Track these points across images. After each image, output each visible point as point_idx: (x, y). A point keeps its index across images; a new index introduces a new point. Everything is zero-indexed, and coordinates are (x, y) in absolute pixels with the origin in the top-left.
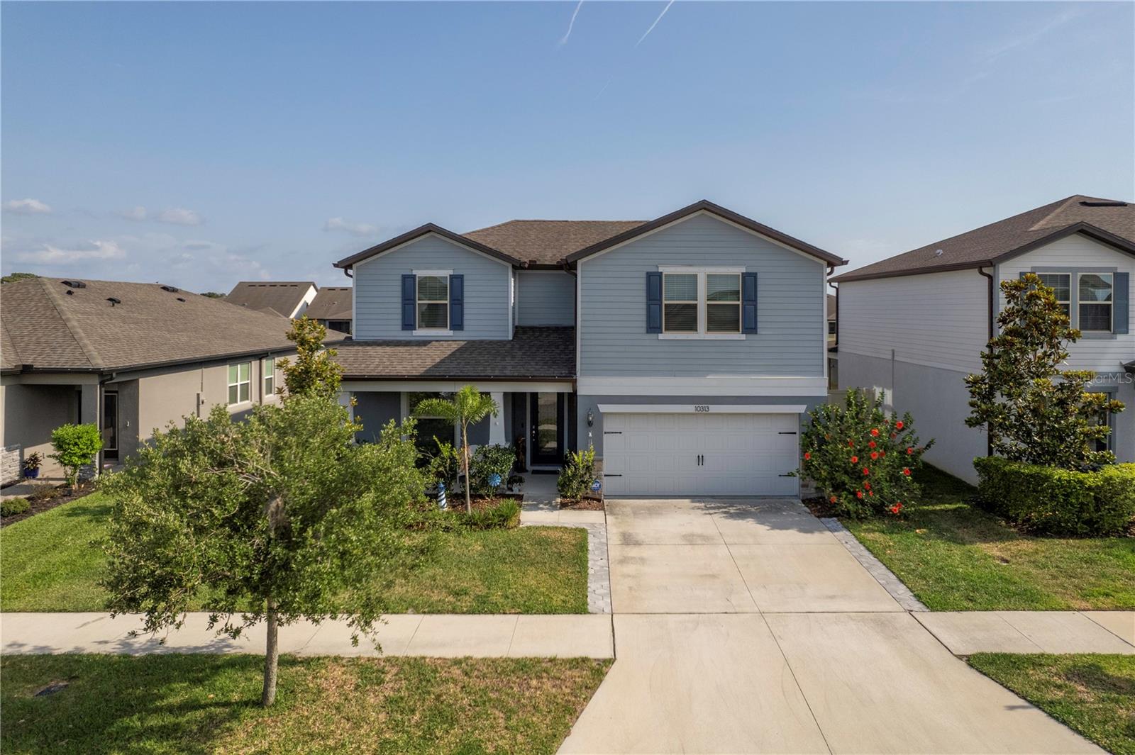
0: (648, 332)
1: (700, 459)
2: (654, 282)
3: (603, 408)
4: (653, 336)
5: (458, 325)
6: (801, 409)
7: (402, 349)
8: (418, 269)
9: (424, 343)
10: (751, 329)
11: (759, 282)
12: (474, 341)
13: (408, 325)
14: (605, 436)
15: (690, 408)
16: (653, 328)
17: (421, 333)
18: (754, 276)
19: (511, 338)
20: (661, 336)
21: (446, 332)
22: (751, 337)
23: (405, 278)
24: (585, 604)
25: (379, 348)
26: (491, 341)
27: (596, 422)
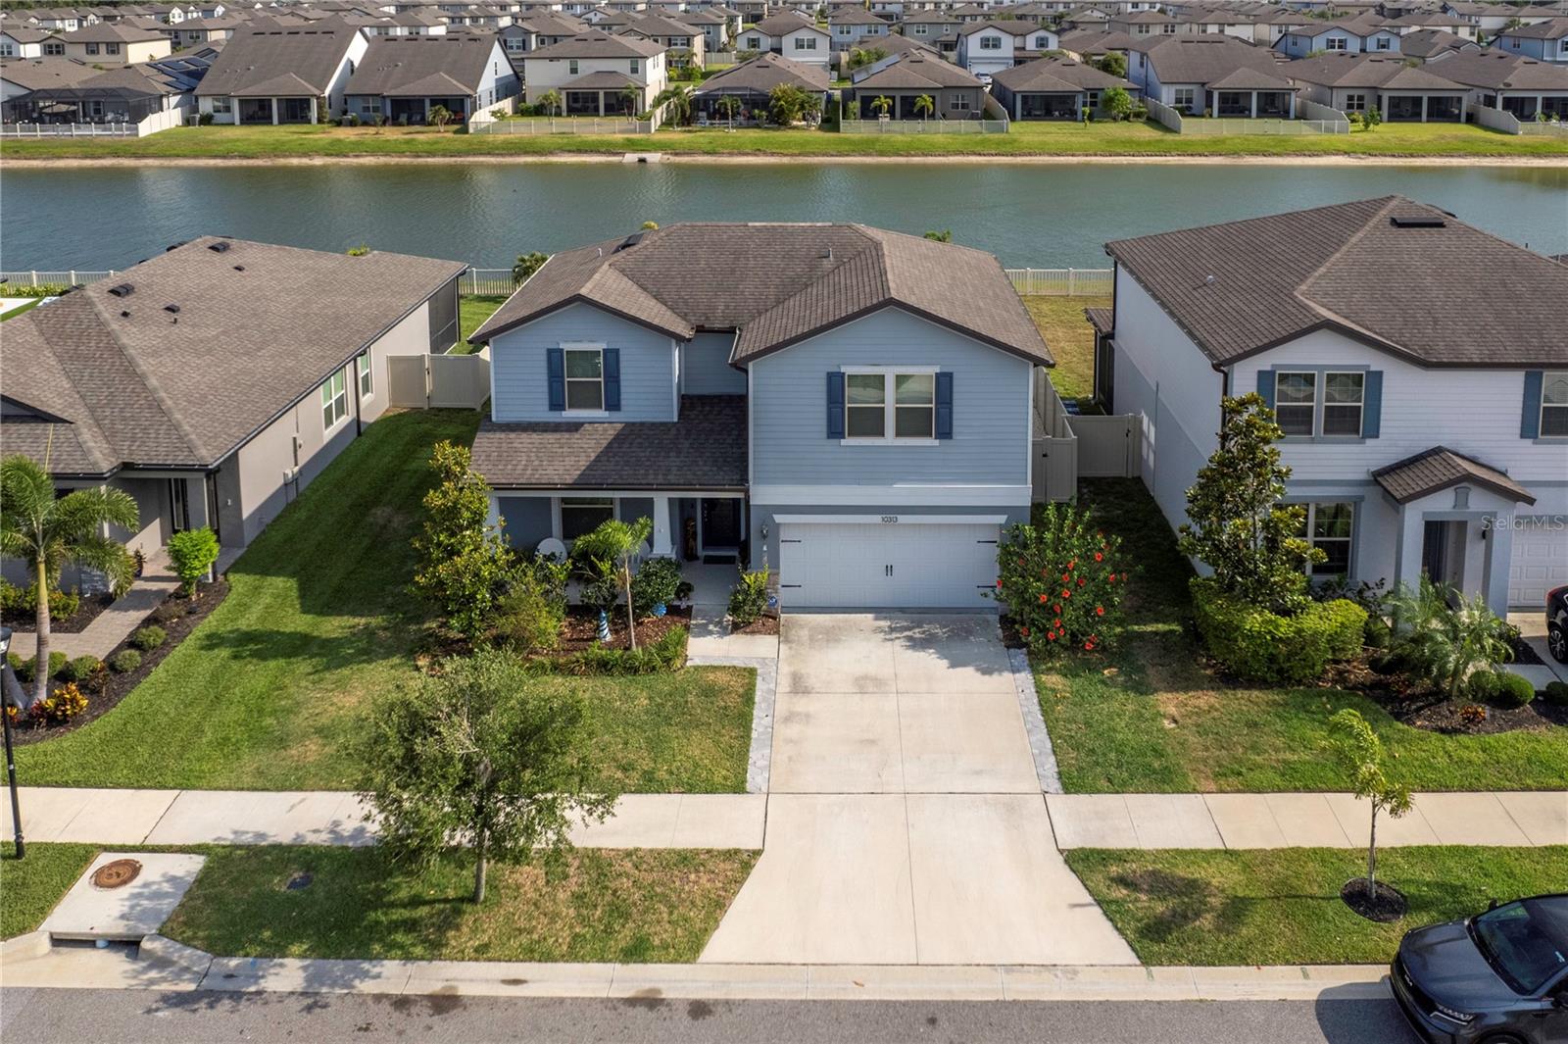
0: (829, 437)
1: (889, 569)
2: (835, 384)
3: (779, 518)
4: (834, 442)
5: (614, 405)
6: (1002, 519)
7: (550, 437)
8: (566, 341)
9: (574, 427)
10: (945, 433)
11: (955, 382)
12: (633, 424)
13: (556, 405)
14: (782, 545)
15: (877, 519)
16: (835, 432)
17: (570, 414)
18: (950, 376)
19: (676, 420)
20: (843, 442)
21: (600, 414)
22: (946, 442)
23: (550, 352)
24: (744, 781)
25: (524, 435)
26: (653, 424)
27: (771, 534)
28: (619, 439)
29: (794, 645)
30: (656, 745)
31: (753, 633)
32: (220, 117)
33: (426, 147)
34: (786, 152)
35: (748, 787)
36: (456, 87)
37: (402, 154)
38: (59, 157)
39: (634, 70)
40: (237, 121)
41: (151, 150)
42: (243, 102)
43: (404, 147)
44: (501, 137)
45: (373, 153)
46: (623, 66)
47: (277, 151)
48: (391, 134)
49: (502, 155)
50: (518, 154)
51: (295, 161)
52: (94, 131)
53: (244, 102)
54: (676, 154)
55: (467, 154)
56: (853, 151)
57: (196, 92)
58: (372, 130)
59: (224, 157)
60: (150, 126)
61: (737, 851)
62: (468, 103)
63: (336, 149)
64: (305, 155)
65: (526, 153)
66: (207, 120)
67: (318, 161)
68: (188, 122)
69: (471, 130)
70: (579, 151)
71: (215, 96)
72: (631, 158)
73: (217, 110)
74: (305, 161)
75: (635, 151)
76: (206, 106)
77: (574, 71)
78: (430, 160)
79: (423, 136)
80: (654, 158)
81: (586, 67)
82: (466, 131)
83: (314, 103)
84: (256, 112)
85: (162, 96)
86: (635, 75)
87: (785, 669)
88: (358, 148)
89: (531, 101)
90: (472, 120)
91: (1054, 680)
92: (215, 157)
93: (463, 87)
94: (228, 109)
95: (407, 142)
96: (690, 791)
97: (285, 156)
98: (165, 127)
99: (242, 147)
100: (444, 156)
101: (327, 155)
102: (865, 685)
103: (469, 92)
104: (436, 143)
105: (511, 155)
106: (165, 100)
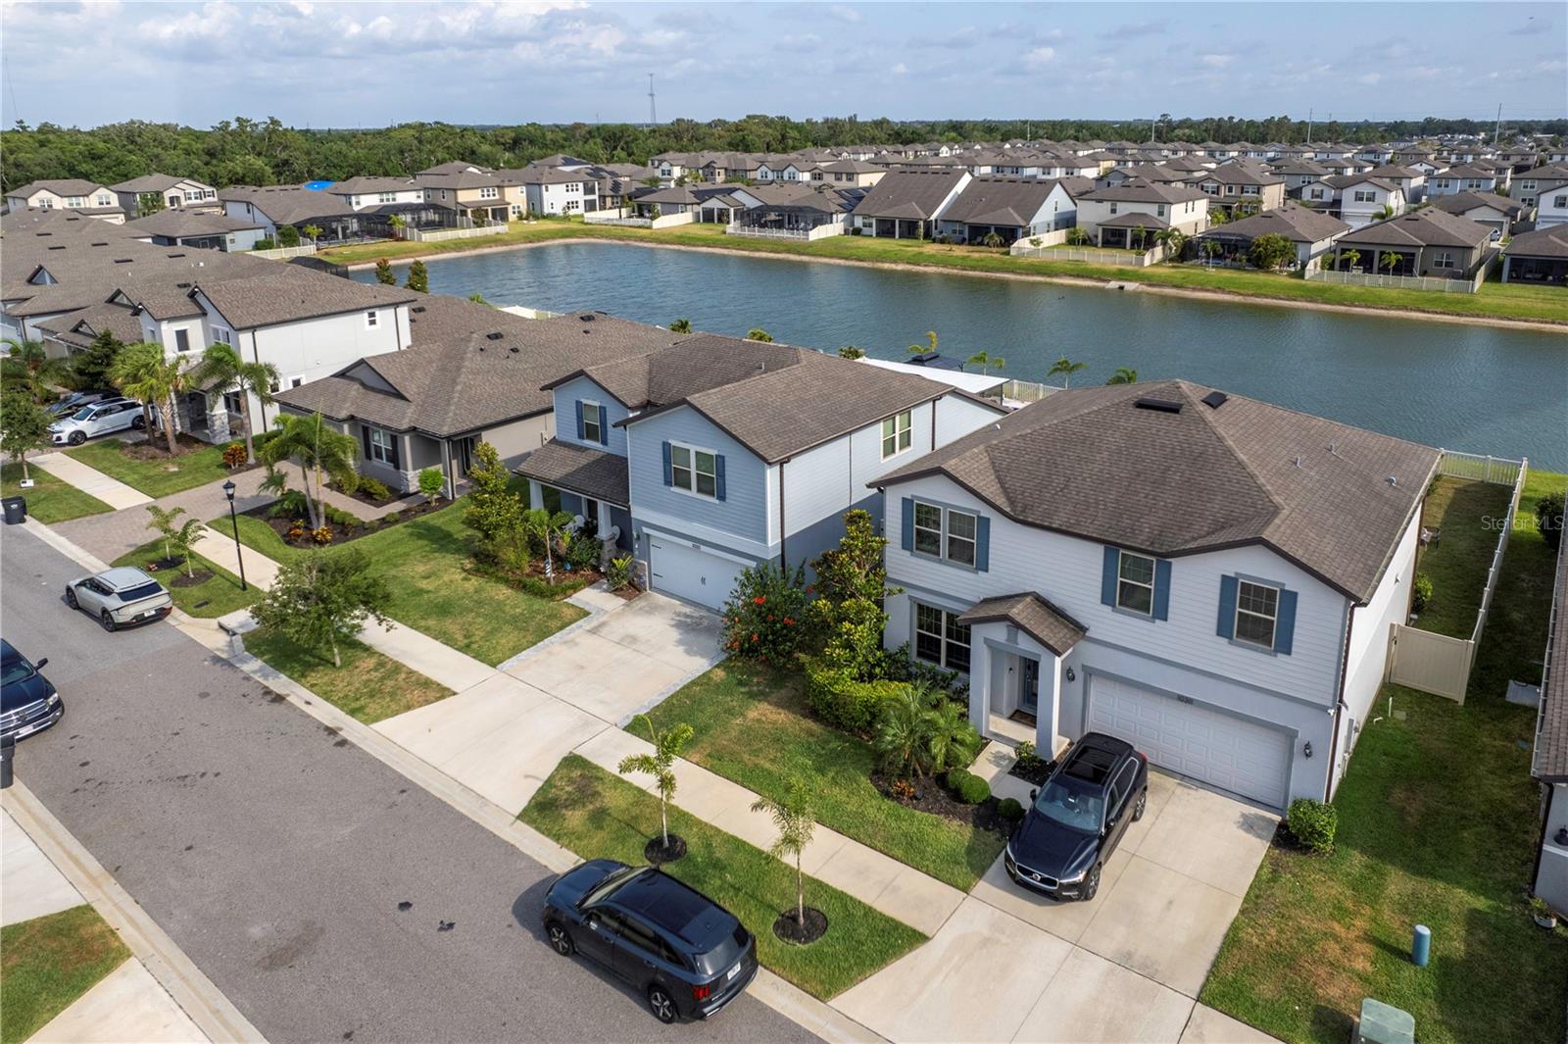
32: (866, 230)
34: (1242, 291)
36: (1016, 219)
37: (955, 266)
38: (758, 250)
39: (1161, 213)
40: (874, 235)
41: (810, 250)
42: (880, 221)
43: (960, 262)
44: (1030, 260)
45: (937, 264)
46: (1151, 210)
47: (881, 257)
48: (960, 251)
49: (1021, 274)
50: (1032, 274)
51: (886, 266)
52: (785, 234)
54: (1150, 285)
55: (998, 270)
56: (1302, 296)
57: (854, 212)
58: (946, 247)
59: (846, 259)
60: (817, 234)
62: (1020, 231)
63: (916, 259)
64: (895, 262)
65: (1039, 273)
66: (857, 232)
67: (900, 267)
68: (846, 232)
69: (1012, 253)
70: (1078, 276)
71: (865, 216)
72: (1114, 284)
73: (865, 225)
74: (893, 266)
75: (1121, 280)
76: (859, 222)
77: (1114, 211)
78: (971, 273)
79: (977, 254)
80: (1132, 286)
81: (1124, 209)
82: (1007, 253)
83: (922, 225)
84: (886, 229)
85: (834, 214)
86: (1160, 218)
88: (931, 260)
90: (1015, 245)
92: (841, 258)
93: (1018, 218)
94: (870, 225)
95: (964, 258)
97: (882, 262)
98: (830, 235)
99: (860, 252)
100: (982, 271)
101: (908, 263)
103: (1023, 223)
104: (982, 260)
105: (1027, 274)
106: (834, 216)
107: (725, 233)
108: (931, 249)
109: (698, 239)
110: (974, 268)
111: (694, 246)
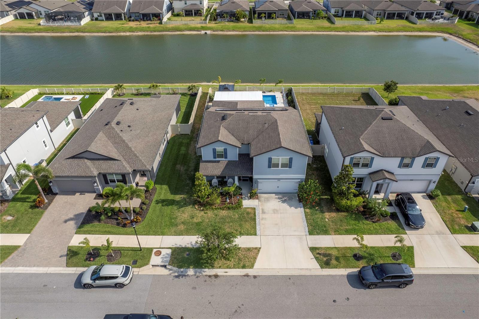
1: (278, 187)
2: (270, 160)
3: (258, 180)
4: (269, 169)
5: (226, 157)
6: (300, 180)
7: (214, 164)
8: (216, 147)
9: (218, 162)
10: (290, 167)
11: (293, 159)
12: (230, 161)
13: (215, 157)
14: (259, 184)
15: (277, 180)
16: (269, 167)
17: (217, 159)
19: (238, 160)
20: (271, 169)
21: (223, 159)
22: (290, 169)
23: (213, 149)
24: (256, 233)
25: (209, 163)
26: (234, 161)
27: (257, 183)
28: (227, 165)
29: (261, 202)
30: (241, 225)
31: (254, 199)
32: (100, 18)
33: (153, 29)
34: (240, 30)
35: (257, 234)
36: (157, 11)
37: (147, 31)
38: (64, 32)
39: (201, 3)
40: (104, 20)
41: (86, 30)
43: (148, 29)
44: (171, 26)
45: (140, 31)
46: (198, 2)
47: (117, 30)
48: (143, 24)
49: (172, 32)
50: (176, 31)
51: (122, 34)
52: (70, 24)
53: (105, 14)
54: (214, 31)
55: (163, 31)
56: (256, 30)
57: (92, 11)
58: (138, 23)
60: (83, 22)
61: (257, 248)
62: (161, 15)
63: (131, 30)
64: (124, 32)
65: (178, 31)
66: (97, 19)
67: (128, 34)
68: (92, 20)
71: (98, 12)
72: (203, 32)
73: (98, 16)
74: (125, 34)
75: (204, 30)
76: (96, 15)
77: (186, 4)
79: (151, 25)
80: (209, 32)
81: (189, 3)
82: (162, 24)
83: (123, 15)
84: (109, 17)
85: (84, 13)
86: (201, 5)
87: (260, 208)
88: (136, 29)
89: (176, 13)
90: (163, 20)
91: (308, 210)
92: (102, 32)
93: (159, 10)
94: (101, 16)
95: (148, 27)
96: (247, 235)
97: (120, 32)
98: (87, 22)
100: (158, 32)
101: (129, 32)
102: (275, 211)
103: (161, 12)
107: (40, 24)
108: (133, 24)
109: (31, 29)
110: (155, 31)
111: (31, 33)
